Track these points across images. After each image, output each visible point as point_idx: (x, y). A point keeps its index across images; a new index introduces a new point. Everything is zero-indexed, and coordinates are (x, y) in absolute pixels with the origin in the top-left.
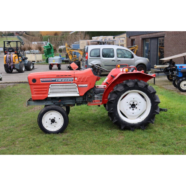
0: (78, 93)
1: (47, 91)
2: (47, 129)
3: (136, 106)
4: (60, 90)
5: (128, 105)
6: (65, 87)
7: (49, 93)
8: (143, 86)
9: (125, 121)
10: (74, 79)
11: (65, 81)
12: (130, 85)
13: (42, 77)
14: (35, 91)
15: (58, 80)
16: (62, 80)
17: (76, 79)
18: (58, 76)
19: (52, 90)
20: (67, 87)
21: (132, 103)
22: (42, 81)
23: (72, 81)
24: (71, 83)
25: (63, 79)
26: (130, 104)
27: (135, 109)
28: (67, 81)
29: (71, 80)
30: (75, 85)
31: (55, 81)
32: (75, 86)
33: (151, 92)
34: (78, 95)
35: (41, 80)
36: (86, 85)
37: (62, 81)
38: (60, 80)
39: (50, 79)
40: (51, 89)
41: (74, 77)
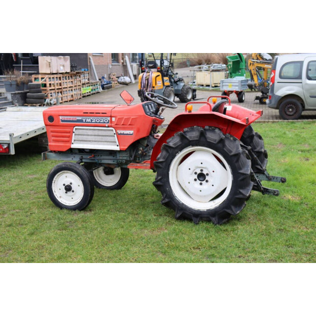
0: (118, 144)
1: (70, 137)
2: (60, 200)
3: (207, 178)
4: (90, 138)
5: (191, 174)
6: (96, 133)
7: (73, 142)
8: (215, 141)
9: (183, 204)
10: (111, 119)
11: (96, 122)
12: (191, 137)
13: (63, 113)
14: (53, 136)
15: (86, 120)
16: (91, 120)
17: (113, 119)
18: (86, 114)
19: (77, 136)
20: (100, 133)
21: (199, 172)
22: (62, 121)
23: (108, 123)
24: (106, 127)
25: (94, 119)
26: (196, 173)
27: (204, 182)
28: (100, 122)
29: (106, 121)
30: (112, 130)
31: (82, 121)
32: (111, 132)
33: (232, 154)
34: (118, 148)
35: (61, 118)
36: (131, 132)
37: (91, 122)
38: (89, 120)
39: (74, 117)
40: (75, 135)
41: (111, 117)
